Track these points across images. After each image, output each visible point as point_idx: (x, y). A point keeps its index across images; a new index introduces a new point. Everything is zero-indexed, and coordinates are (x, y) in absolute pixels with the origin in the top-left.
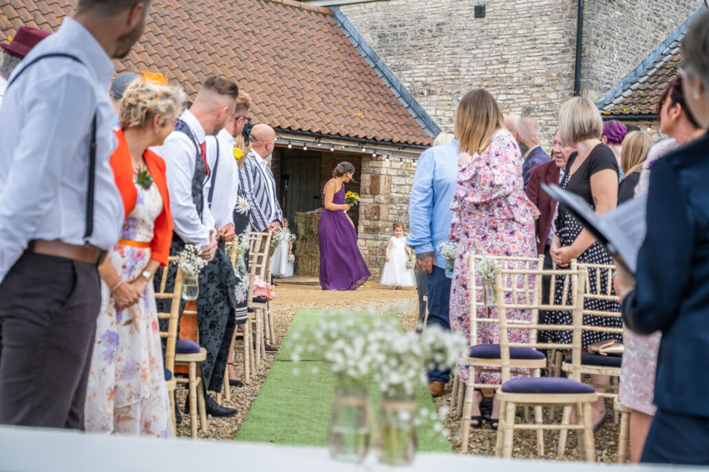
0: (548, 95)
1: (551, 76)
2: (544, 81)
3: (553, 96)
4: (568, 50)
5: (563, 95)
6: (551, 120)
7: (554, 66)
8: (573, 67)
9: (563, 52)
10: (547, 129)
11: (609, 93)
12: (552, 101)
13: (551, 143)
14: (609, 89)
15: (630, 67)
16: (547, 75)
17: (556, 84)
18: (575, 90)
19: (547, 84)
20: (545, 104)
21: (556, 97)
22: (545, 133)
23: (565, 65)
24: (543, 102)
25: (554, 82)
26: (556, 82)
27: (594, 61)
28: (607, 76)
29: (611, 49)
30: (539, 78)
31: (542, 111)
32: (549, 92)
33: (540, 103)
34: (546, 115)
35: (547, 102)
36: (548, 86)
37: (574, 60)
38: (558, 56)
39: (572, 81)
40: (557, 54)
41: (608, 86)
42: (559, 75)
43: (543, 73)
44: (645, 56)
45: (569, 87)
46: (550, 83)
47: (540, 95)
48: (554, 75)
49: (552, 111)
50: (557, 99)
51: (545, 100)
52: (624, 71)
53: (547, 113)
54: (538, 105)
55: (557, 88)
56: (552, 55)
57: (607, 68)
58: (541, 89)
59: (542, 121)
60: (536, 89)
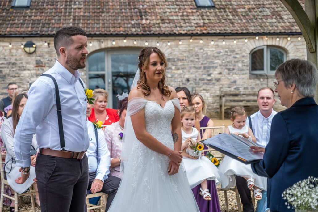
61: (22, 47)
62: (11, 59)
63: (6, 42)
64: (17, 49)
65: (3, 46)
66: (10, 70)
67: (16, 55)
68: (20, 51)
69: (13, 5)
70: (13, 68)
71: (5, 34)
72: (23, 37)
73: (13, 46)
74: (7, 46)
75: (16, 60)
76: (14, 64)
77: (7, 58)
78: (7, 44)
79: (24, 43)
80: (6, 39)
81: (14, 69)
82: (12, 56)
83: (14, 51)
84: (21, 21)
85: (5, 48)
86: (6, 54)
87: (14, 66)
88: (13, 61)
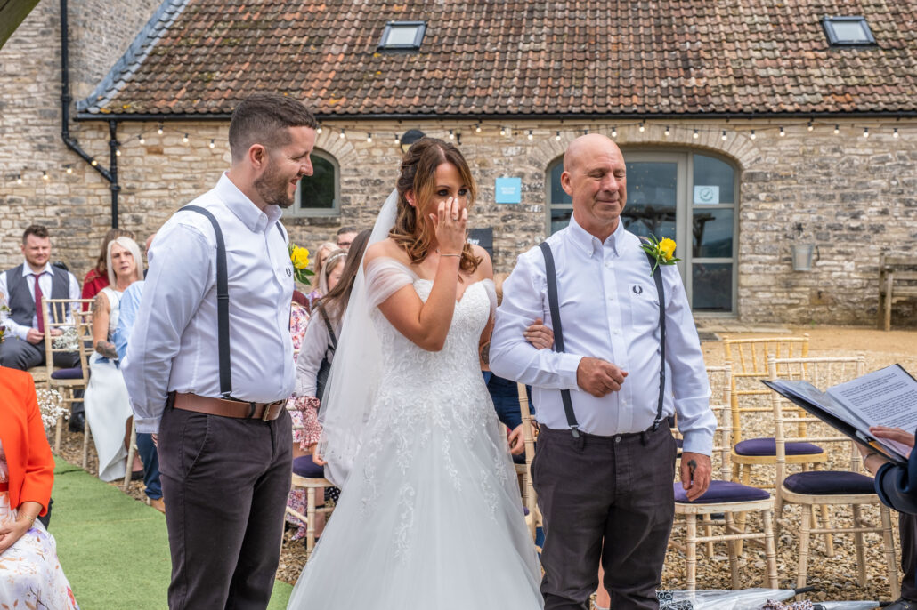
0: (26, 87)
1: (29, 64)
2: (19, 69)
3: (32, 88)
4: (50, 32)
5: (46, 87)
6: (32, 119)
7: (32, 51)
8: (57, 53)
9: (43, 33)
10: (27, 131)
11: (100, 86)
12: (32, 95)
13: (34, 147)
14: (99, 81)
15: (119, 53)
16: (23, 62)
17: (36, 75)
18: (63, 82)
19: (23, 73)
20: (23, 99)
21: (36, 90)
22: (25, 135)
23: (47, 51)
24: (19, 96)
25: (33, 71)
26: (36, 71)
27: (84, 47)
28: (97, 65)
29: (100, 32)
30: (12, 65)
31: (19, 107)
32: (27, 83)
33: (15, 97)
34: (25, 113)
35: (25, 96)
36: (26, 76)
37: (59, 44)
38: (37, 39)
39: (58, 72)
40: (35, 36)
41: (99, 77)
42: (39, 63)
43: (17, 59)
44: (132, 40)
45: (53, 78)
46: (28, 72)
47: (14, 86)
48: (33, 62)
49: (32, 107)
50: (39, 92)
51: (22, 94)
52: (113, 59)
53: (26, 110)
54: (13, 100)
55: (38, 79)
56: (28, 36)
57: (96, 54)
58: (15, 79)
59: (20, 120)
60: (9, 79)
61: (397, 142)
62: (369, 170)
63: (359, 130)
64: (384, 149)
65: (354, 141)
66: (368, 198)
67: (382, 163)
68: (391, 151)
69: (381, 44)
70: (374, 192)
71: (359, 113)
72: (400, 120)
73: (375, 140)
74: (361, 141)
75: (382, 173)
76: (377, 183)
77: (361, 168)
78: (362, 136)
79: (401, 134)
80: (360, 125)
81: (377, 196)
82: (373, 163)
83: (377, 153)
84: (398, 82)
85: (358, 144)
86: (359, 159)
87: (376, 188)
88: (375, 175)
